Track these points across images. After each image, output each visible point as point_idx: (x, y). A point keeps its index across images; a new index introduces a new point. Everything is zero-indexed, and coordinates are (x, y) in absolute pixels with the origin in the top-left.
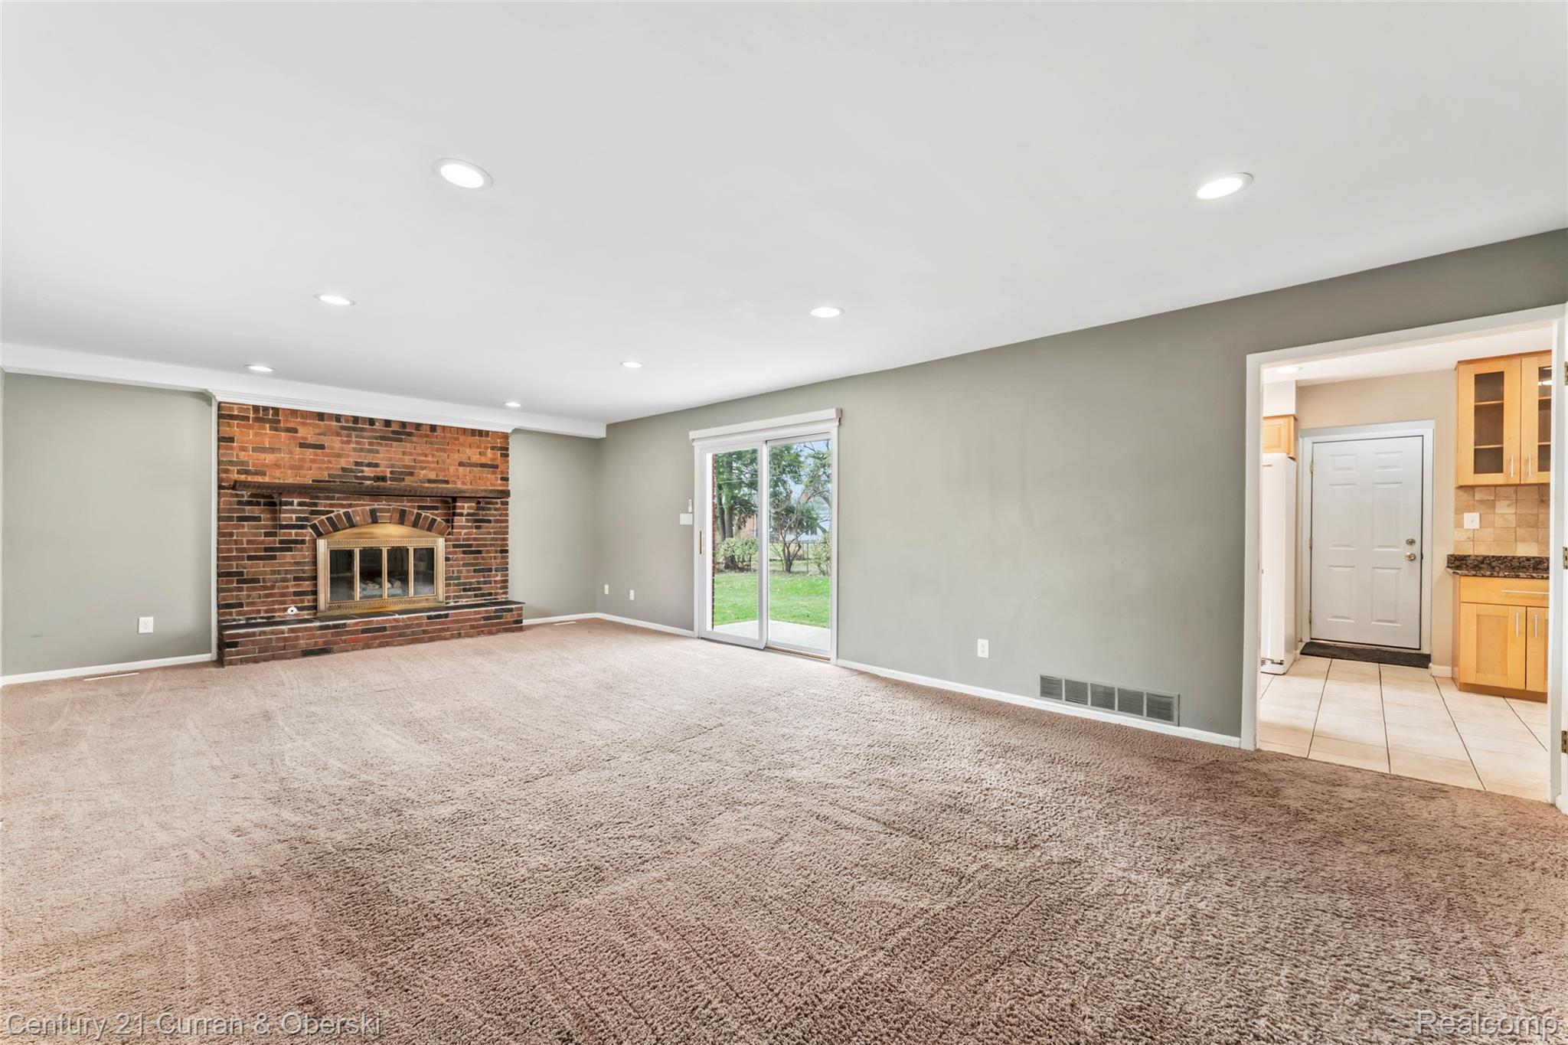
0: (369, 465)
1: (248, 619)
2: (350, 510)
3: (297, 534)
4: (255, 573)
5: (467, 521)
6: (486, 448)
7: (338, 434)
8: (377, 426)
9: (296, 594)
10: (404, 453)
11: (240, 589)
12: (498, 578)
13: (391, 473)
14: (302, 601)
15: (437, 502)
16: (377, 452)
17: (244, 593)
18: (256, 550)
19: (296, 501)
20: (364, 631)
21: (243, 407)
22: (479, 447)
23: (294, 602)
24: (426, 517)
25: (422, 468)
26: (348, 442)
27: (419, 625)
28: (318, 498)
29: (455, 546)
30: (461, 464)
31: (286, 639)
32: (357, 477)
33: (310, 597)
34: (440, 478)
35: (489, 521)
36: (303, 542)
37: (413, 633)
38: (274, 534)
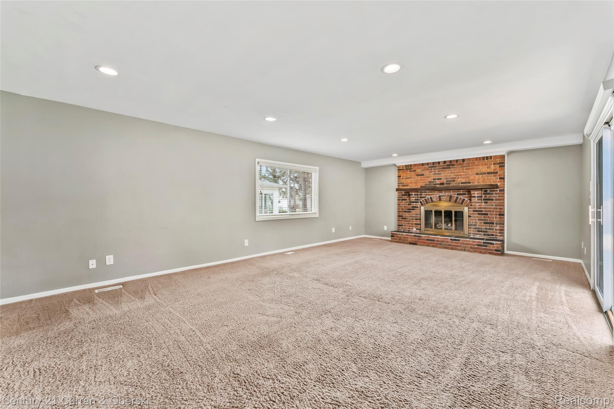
0: (438, 179)
1: (404, 230)
2: (432, 196)
3: (416, 205)
4: (406, 216)
5: (478, 200)
6: (491, 164)
7: (428, 170)
8: (441, 164)
9: (416, 224)
10: (451, 173)
11: (402, 221)
12: (498, 228)
13: (446, 181)
14: (417, 227)
15: (465, 191)
16: (440, 174)
17: (403, 222)
18: (406, 209)
19: (413, 194)
20: (427, 240)
21: (403, 166)
22: (486, 165)
23: (415, 227)
24: (461, 199)
25: (459, 178)
26: (431, 172)
27: (447, 242)
28: (422, 192)
29: (474, 211)
30: (477, 174)
31: (405, 238)
32: (434, 184)
33: (419, 226)
34: (467, 181)
35: (492, 200)
36: (417, 207)
37: (445, 244)
38: (410, 205)
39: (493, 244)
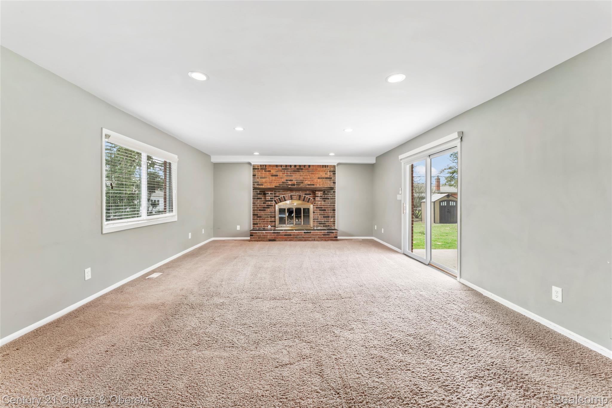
0: (290, 180)
1: (259, 228)
2: (285, 195)
3: (271, 203)
4: (261, 215)
5: (320, 199)
6: (327, 172)
7: (282, 171)
8: (292, 167)
9: (271, 222)
10: (300, 176)
11: (257, 219)
12: (332, 220)
13: (297, 183)
14: (272, 224)
15: (311, 192)
16: (292, 176)
17: (258, 220)
18: (261, 208)
19: (269, 193)
20: (285, 235)
21: (258, 166)
22: (325, 171)
23: (270, 224)
24: (307, 198)
25: (306, 181)
26: (284, 173)
27: (301, 235)
28: (276, 192)
29: (316, 208)
30: (319, 178)
31: (264, 235)
32: (287, 185)
33: (274, 223)
34: (312, 184)
35: (329, 199)
36: (272, 206)
37: (300, 237)
38: (265, 203)
39: (333, 233)
